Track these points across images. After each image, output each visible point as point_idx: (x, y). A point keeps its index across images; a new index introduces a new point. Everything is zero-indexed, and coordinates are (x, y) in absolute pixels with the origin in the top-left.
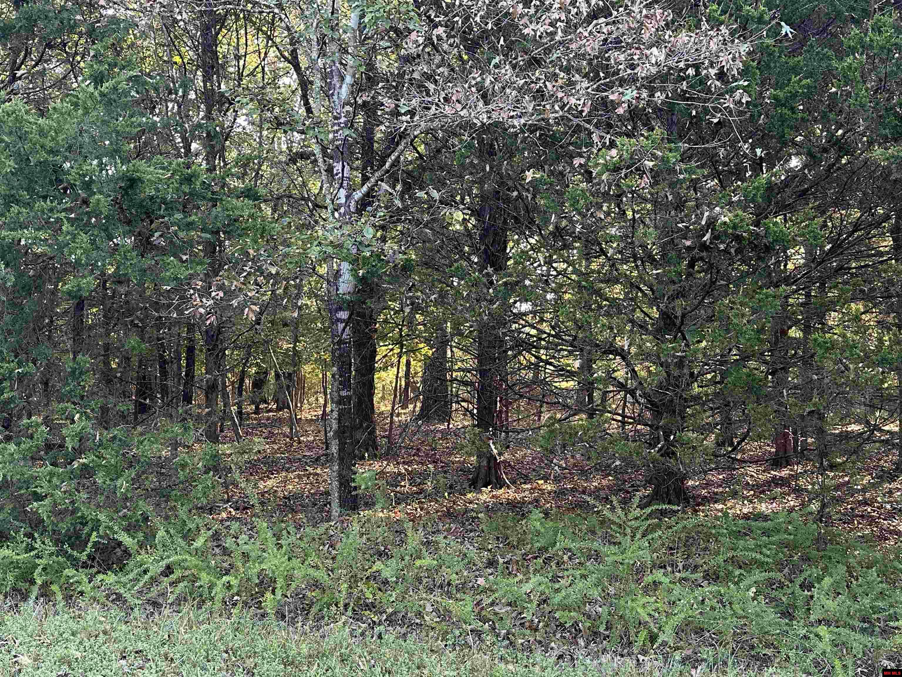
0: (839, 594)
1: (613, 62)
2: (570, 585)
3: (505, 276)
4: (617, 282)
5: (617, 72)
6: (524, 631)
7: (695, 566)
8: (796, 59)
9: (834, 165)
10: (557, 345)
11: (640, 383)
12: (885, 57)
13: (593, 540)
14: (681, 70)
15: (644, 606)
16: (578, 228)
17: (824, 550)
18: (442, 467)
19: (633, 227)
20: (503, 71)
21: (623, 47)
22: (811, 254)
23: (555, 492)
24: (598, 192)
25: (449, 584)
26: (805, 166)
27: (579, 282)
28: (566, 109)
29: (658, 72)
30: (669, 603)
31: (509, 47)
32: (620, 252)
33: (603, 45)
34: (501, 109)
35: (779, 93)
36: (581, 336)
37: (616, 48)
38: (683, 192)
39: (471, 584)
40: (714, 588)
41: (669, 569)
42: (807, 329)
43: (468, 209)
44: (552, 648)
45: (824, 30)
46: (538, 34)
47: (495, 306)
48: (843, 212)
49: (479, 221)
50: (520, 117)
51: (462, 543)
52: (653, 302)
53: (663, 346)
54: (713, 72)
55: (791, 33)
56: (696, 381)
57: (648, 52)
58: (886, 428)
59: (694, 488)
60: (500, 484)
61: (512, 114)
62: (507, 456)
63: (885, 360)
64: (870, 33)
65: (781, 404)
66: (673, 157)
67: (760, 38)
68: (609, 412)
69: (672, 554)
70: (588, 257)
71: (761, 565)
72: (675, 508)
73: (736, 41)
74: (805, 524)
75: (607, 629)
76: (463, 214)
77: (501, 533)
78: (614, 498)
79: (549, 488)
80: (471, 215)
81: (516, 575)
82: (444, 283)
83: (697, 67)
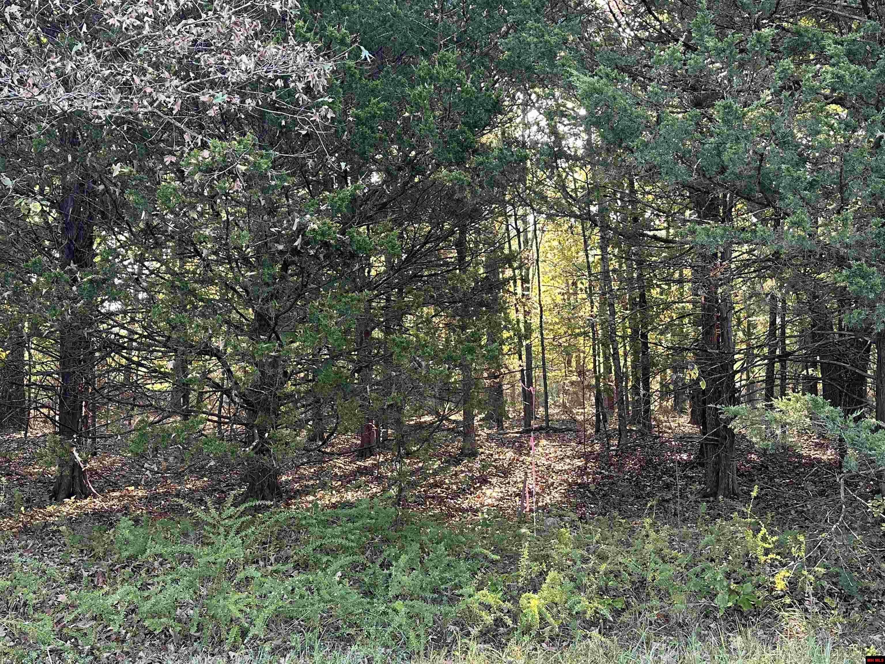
0: (414, 569)
1: (203, 64)
2: (161, 591)
3: (91, 273)
4: (213, 283)
5: (208, 74)
6: (110, 644)
7: (286, 558)
8: (374, 82)
9: (408, 182)
10: (149, 346)
11: (236, 383)
12: (449, 89)
13: (186, 543)
14: (270, 80)
15: (236, 603)
16: (171, 227)
17: (401, 531)
18: (18, 479)
19: (227, 229)
20: (86, 59)
21: (213, 50)
22: (390, 262)
23: (147, 498)
24: (190, 191)
25: (25, 604)
26: (384, 182)
27: (173, 282)
28: (155, 105)
29: (248, 79)
30: (261, 597)
31: (94, 35)
32: (215, 253)
33: (192, 45)
34: (84, 98)
35: (359, 112)
36: (174, 336)
37: (206, 50)
38: (275, 198)
39: (50, 602)
40: (302, 577)
41: (261, 563)
42: (388, 331)
43: (48, 200)
44: (140, 658)
45: (399, 59)
46: (124, 26)
47: (79, 305)
48: (416, 225)
49: (61, 213)
50: (106, 108)
51: (40, 560)
52: (248, 303)
53: (259, 346)
54: (300, 86)
55: (370, 58)
56: (289, 379)
57: (238, 59)
58: (453, 417)
59: (286, 482)
60: (85, 494)
61: (96, 104)
62: (93, 463)
63: (451, 357)
64: (437, 67)
65: (365, 399)
66: (264, 164)
67: (343, 59)
68: (204, 413)
69: (265, 549)
70: (182, 256)
71: (345, 549)
72: (269, 503)
73: (321, 59)
74: (385, 508)
75: (198, 631)
76: (41, 205)
77: (86, 545)
78: (207, 499)
79: (140, 494)
80: (51, 207)
81: (102, 587)
82: (21, 279)
83: (285, 79)
